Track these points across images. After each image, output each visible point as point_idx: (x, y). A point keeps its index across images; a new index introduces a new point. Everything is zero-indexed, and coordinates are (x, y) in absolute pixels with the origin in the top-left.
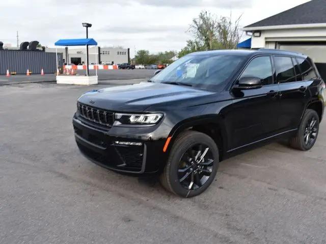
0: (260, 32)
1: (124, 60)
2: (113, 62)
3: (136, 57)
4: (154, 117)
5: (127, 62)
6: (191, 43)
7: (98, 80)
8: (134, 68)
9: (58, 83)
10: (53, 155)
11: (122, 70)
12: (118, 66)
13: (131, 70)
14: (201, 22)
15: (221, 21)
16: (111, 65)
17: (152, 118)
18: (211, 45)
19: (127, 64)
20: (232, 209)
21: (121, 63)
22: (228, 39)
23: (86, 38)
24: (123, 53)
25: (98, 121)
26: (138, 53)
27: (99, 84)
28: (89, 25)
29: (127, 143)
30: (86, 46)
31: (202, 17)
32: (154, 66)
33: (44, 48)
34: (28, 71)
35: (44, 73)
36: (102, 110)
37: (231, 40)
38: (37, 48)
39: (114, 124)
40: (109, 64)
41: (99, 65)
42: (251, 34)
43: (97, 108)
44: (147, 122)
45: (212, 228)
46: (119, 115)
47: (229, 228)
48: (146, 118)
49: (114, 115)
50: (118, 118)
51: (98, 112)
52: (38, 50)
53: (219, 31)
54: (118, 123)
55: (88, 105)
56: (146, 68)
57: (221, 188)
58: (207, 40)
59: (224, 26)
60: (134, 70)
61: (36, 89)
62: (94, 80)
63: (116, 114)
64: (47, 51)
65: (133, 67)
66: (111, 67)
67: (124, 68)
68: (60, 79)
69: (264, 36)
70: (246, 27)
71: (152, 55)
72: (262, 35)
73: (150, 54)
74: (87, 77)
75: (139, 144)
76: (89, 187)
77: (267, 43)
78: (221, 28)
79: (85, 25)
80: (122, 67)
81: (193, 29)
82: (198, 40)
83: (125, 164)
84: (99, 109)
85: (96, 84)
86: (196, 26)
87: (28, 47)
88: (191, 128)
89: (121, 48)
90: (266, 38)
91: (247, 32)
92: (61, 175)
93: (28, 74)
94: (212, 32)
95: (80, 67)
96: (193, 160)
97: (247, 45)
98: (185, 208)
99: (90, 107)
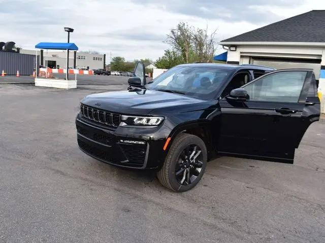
0: (236, 46)
1: (99, 66)
2: (88, 67)
3: (112, 63)
4: (156, 120)
5: (102, 68)
6: (169, 53)
7: (77, 84)
8: (110, 74)
9: (36, 85)
10: (46, 154)
11: (97, 75)
12: (93, 71)
13: (106, 76)
14: (179, 33)
15: (197, 33)
16: (87, 70)
17: (154, 120)
18: (187, 56)
19: (103, 70)
20: (217, 203)
21: (97, 68)
22: (204, 51)
23: (67, 42)
24: (99, 59)
25: (104, 122)
26: (113, 59)
27: (78, 88)
28: (71, 30)
29: (131, 142)
30: (67, 51)
31: (180, 28)
32: (129, 73)
33: (18, 49)
34: (3, 71)
35: (20, 75)
36: (108, 112)
37: (206, 52)
38: (13, 49)
39: (120, 125)
40: (84, 69)
41: (74, 69)
42: (227, 48)
43: (102, 110)
44: (149, 124)
45: (201, 218)
46: (125, 117)
47: (216, 218)
48: (148, 120)
49: (121, 117)
50: (124, 119)
51: (104, 113)
52: (14, 51)
53: (195, 43)
54: (124, 124)
55: (93, 108)
56: (121, 75)
57: (205, 186)
58: (184, 51)
59: (200, 38)
60: (110, 76)
61: (15, 91)
62: (73, 84)
63: (122, 116)
64: (21, 52)
65: (108, 74)
66: (86, 72)
67: (99, 74)
68: (39, 82)
69: (239, 50)
70: (222, 41)
71: (128, 62)
72: (237, 49)
73: (126, 61)
74: (67, 81)
75: (143, 143)
76: (87, 182)
77: (242, 57)
78: (197, 40)
79: (67, 29)
80: (98, 72)
81: (170, 39)
82: (175, 50)
83: (128, 161)
84: (105, 111)
85: (75, 89)
86: (174, 37)
87: (4, 47)
88: (185, 131)
89: (97, 53)
90: (241, 53)
91: (223, 45)
92: (58, 171)
93: (3, 75)
94: (189, 44)
95: (55, 71)
96: (188, 159)
97: (223, 58)
98: (176, 202)
99: (95, 109)
